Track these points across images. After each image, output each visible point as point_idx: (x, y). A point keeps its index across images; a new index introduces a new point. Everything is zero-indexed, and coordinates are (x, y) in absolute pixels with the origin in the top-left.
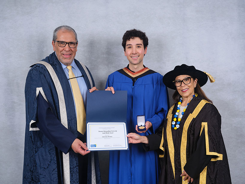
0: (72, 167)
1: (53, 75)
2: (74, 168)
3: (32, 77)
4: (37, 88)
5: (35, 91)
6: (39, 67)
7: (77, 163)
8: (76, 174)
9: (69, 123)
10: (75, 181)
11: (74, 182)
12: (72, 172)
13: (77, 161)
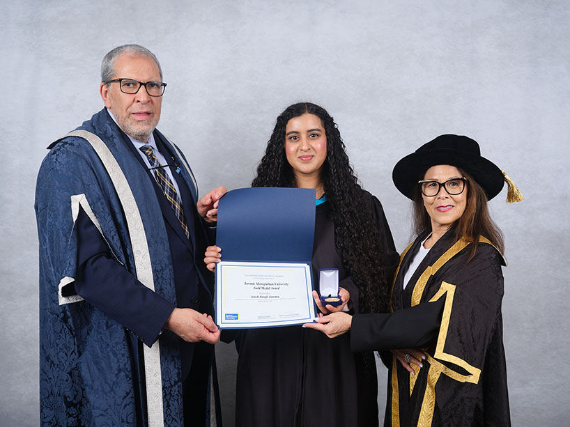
0: (168, 384)
1: (108, 162)
2: (171, 386)
3: (58, 171)
4: (73, 197)
5: (69, 204)
6: (71, 144)
7: (178, 374)
8: (177, 400)
9: (158, 277)
10: (176, 418)
11: (173, 419)
12: (168, 397)
13: (178, 369)
